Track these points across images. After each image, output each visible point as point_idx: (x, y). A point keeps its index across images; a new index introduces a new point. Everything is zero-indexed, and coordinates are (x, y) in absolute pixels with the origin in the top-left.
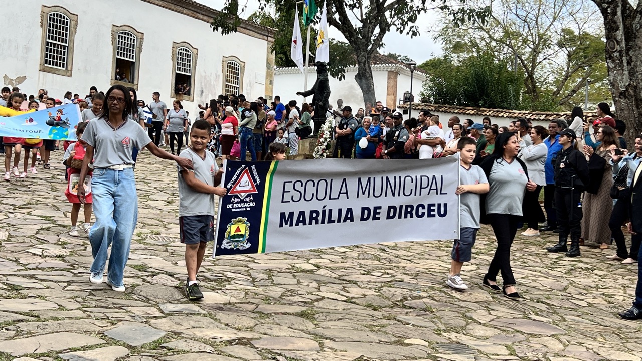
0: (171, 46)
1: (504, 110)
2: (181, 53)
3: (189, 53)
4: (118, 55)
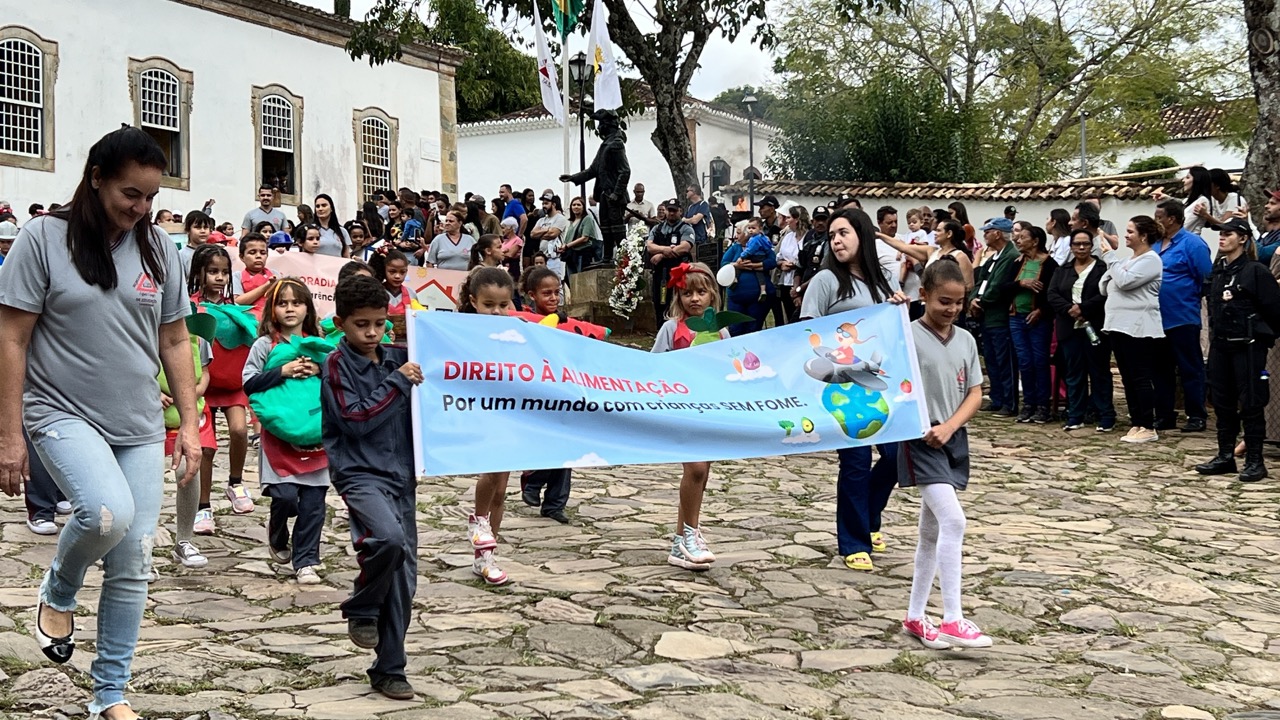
0: (250, 95)
1: (944, 185)
2: (269, 107)
3: (286, 108)
4: (144, 120)
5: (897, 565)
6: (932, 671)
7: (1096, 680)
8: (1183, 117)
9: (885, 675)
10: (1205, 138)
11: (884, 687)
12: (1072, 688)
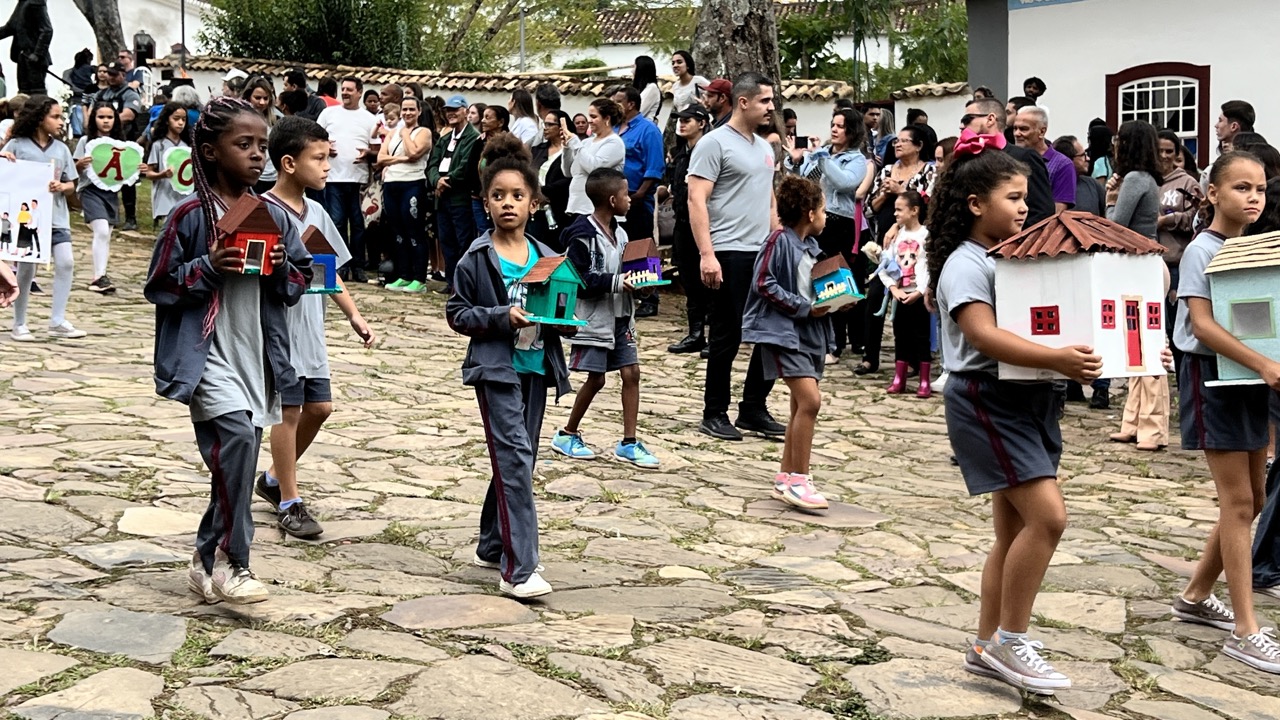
1: (388, 70)
5: (374, 439)
6: (425, 541)
7: (591, 543)
8: (614, 22)
9: (377, 547)
10: (634, 44)
11: (378, 558)
12: (569, 552)
